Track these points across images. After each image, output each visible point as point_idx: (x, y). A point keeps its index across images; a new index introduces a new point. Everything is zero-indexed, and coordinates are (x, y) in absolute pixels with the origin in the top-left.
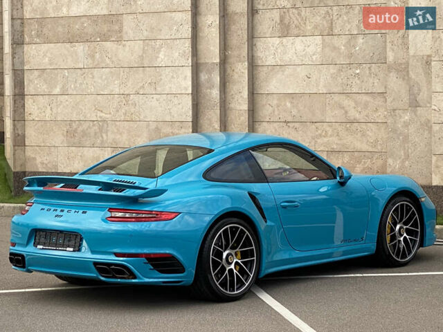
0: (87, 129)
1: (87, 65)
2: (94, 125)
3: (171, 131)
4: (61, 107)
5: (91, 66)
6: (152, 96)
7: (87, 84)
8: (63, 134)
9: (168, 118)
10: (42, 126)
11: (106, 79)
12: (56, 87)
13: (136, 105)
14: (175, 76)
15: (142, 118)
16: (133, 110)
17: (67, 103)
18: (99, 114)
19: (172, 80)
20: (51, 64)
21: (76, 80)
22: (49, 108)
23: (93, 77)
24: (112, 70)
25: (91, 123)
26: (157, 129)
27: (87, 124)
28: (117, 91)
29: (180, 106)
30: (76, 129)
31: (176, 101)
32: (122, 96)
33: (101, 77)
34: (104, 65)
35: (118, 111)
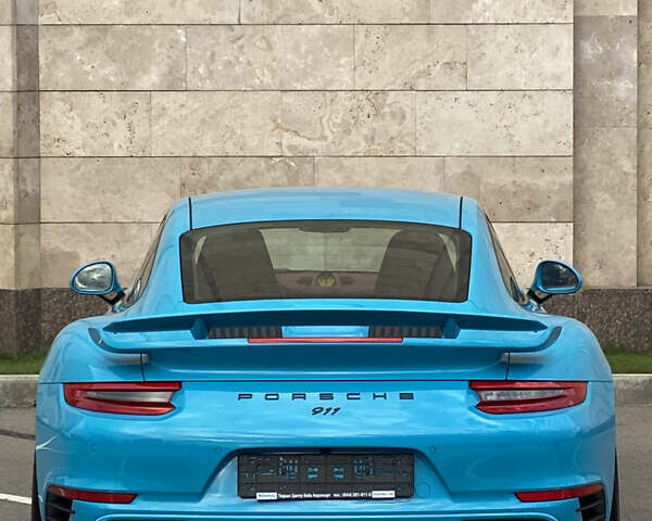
0: (248, 179)
1: (248, 17)
2: (272, 168)
3: (510, 179)
4: (164, 122)
5: (264, 19)
6: (454, 95)
7: (249, 63)
8: (168, 191)
9: (503, 150)
10: (98, 172)
11: (308, 52)
12: (146, 71)
13: (404, 117)
14: (523, 46)
15: (422, 148)
16: (394, 129)
17: (184, 112)
18: (288, 139)
19: (516, 56)
20: (128, 14)
21: (213, 55)
22: (122, 125)
23: (270, 47)
24: (330, 30)
25: (262, 162)
26: (469, 176)
27: (250, 165)
28: (346, 81)
29: (539, 120)
30: (211, 178)
31: (526, 107)
32: (362, 97)
33: (297, 47)
34: (303, 17)
35: (347, 132)
